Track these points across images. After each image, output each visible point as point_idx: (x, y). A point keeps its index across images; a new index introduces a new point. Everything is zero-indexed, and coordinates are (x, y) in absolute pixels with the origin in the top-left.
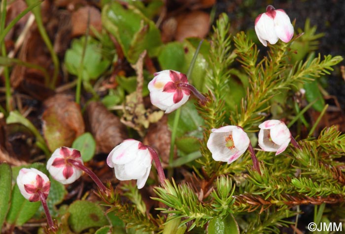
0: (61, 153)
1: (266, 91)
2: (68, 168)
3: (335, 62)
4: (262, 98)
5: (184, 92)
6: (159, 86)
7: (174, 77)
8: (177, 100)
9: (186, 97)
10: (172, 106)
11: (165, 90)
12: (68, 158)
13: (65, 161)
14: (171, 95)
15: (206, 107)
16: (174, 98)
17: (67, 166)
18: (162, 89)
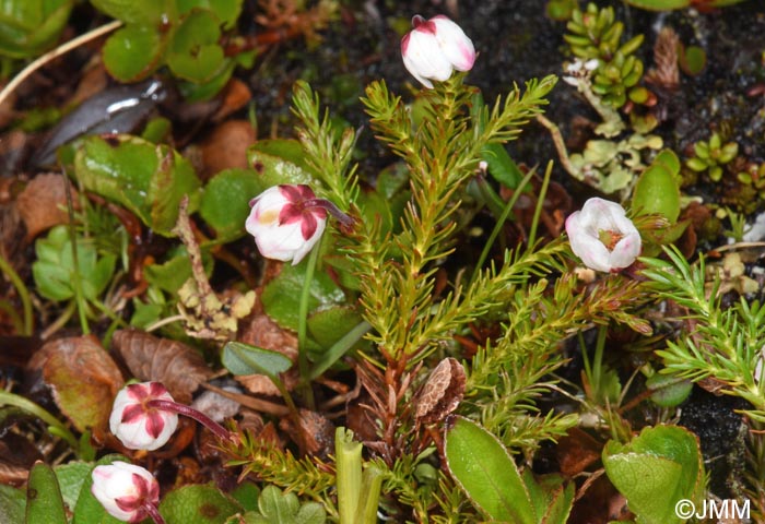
0: (131, 397)
1: (445, 175)
2: (154, 417)
3: (548, 86)
4: (442, 190)
5: (316, 216)
6: (269, 218)
7: (290, 193)
8: (308, 234)
9: (321, 223)
10: (302, 247)
11: (283, 222)
12: (146, 400)
13: (144, 407)
14: (295, 228)
15: (355, 233)
16: (303, 231)
17: (150, 414)
18: (277, 222)
